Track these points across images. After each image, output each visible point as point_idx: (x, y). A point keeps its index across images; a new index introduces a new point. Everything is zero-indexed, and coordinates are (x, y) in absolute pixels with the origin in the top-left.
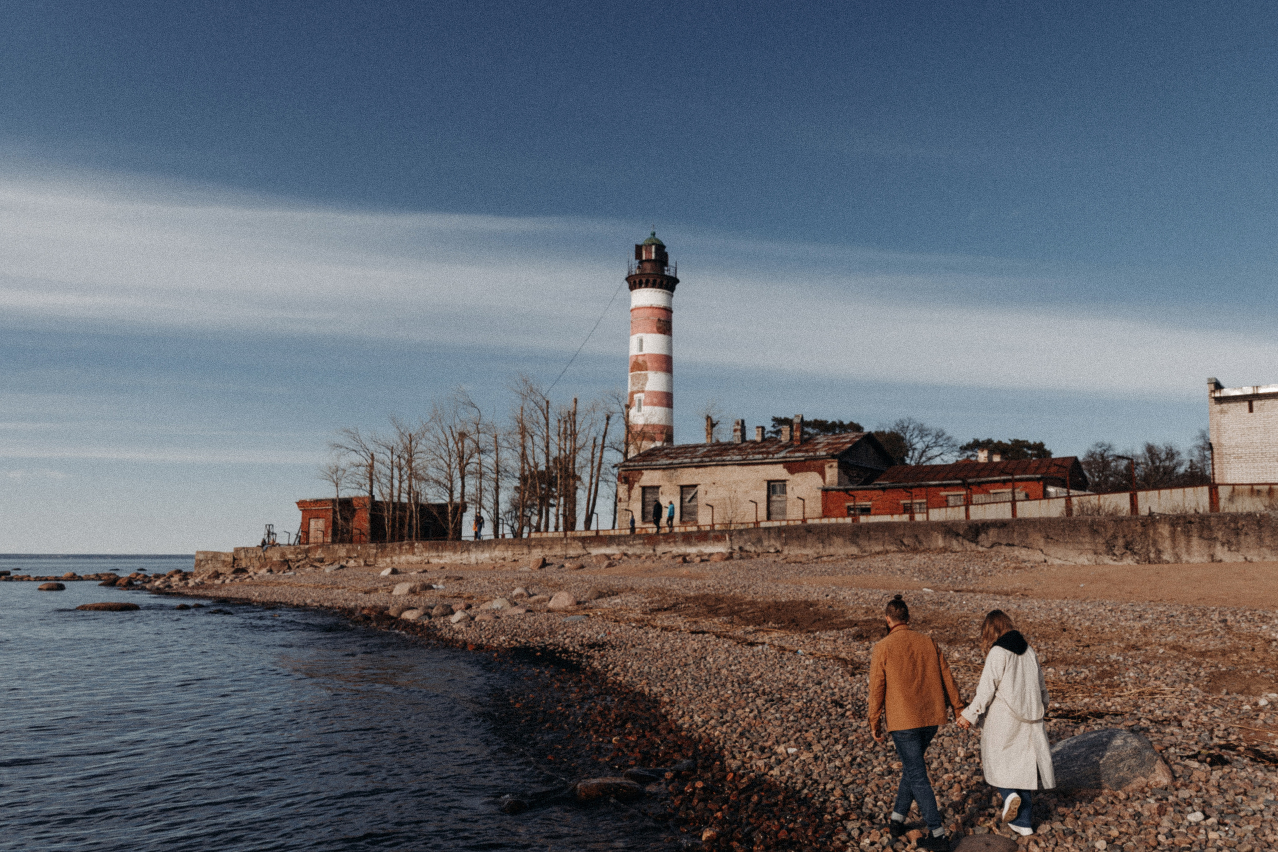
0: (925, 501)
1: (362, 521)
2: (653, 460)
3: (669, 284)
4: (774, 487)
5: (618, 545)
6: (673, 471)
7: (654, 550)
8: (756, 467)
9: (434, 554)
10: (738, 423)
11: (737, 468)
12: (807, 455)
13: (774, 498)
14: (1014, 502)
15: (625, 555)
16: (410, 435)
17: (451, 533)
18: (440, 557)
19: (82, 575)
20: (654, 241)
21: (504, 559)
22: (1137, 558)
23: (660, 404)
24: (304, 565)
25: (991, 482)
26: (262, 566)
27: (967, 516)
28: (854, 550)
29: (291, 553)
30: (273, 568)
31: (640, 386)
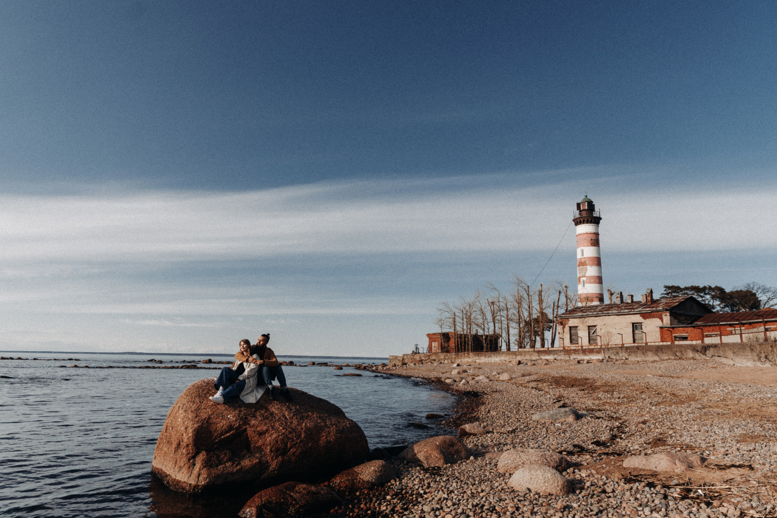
0: (719, 333)
1: (452, 344)
2: (574, 314)
3: (596, 221)
4: (635, 326)
5: (553, 355)
6: (584, 319)
7: (569, 358)
8: (626, 316)
9: (477, 358)
10: (618, 294)
11: (616, 317)
12: (652, 309)
13: (636, 332)
14: (741, 334)
15: (556, 359)
16: (469, 304)
17: (485, 348)
18: (480, 360)
19: (350, 365)
20: (586, 200)
21: (505, 361)
22: (771, 363)
23: (595, 282)
24: (428, 362)
25: (757, 322)
26: (412, 362)
27: (721, 341)
28: (656, 358)
29: (423, 357)
30: (416, 363)
31: (583, 273)
